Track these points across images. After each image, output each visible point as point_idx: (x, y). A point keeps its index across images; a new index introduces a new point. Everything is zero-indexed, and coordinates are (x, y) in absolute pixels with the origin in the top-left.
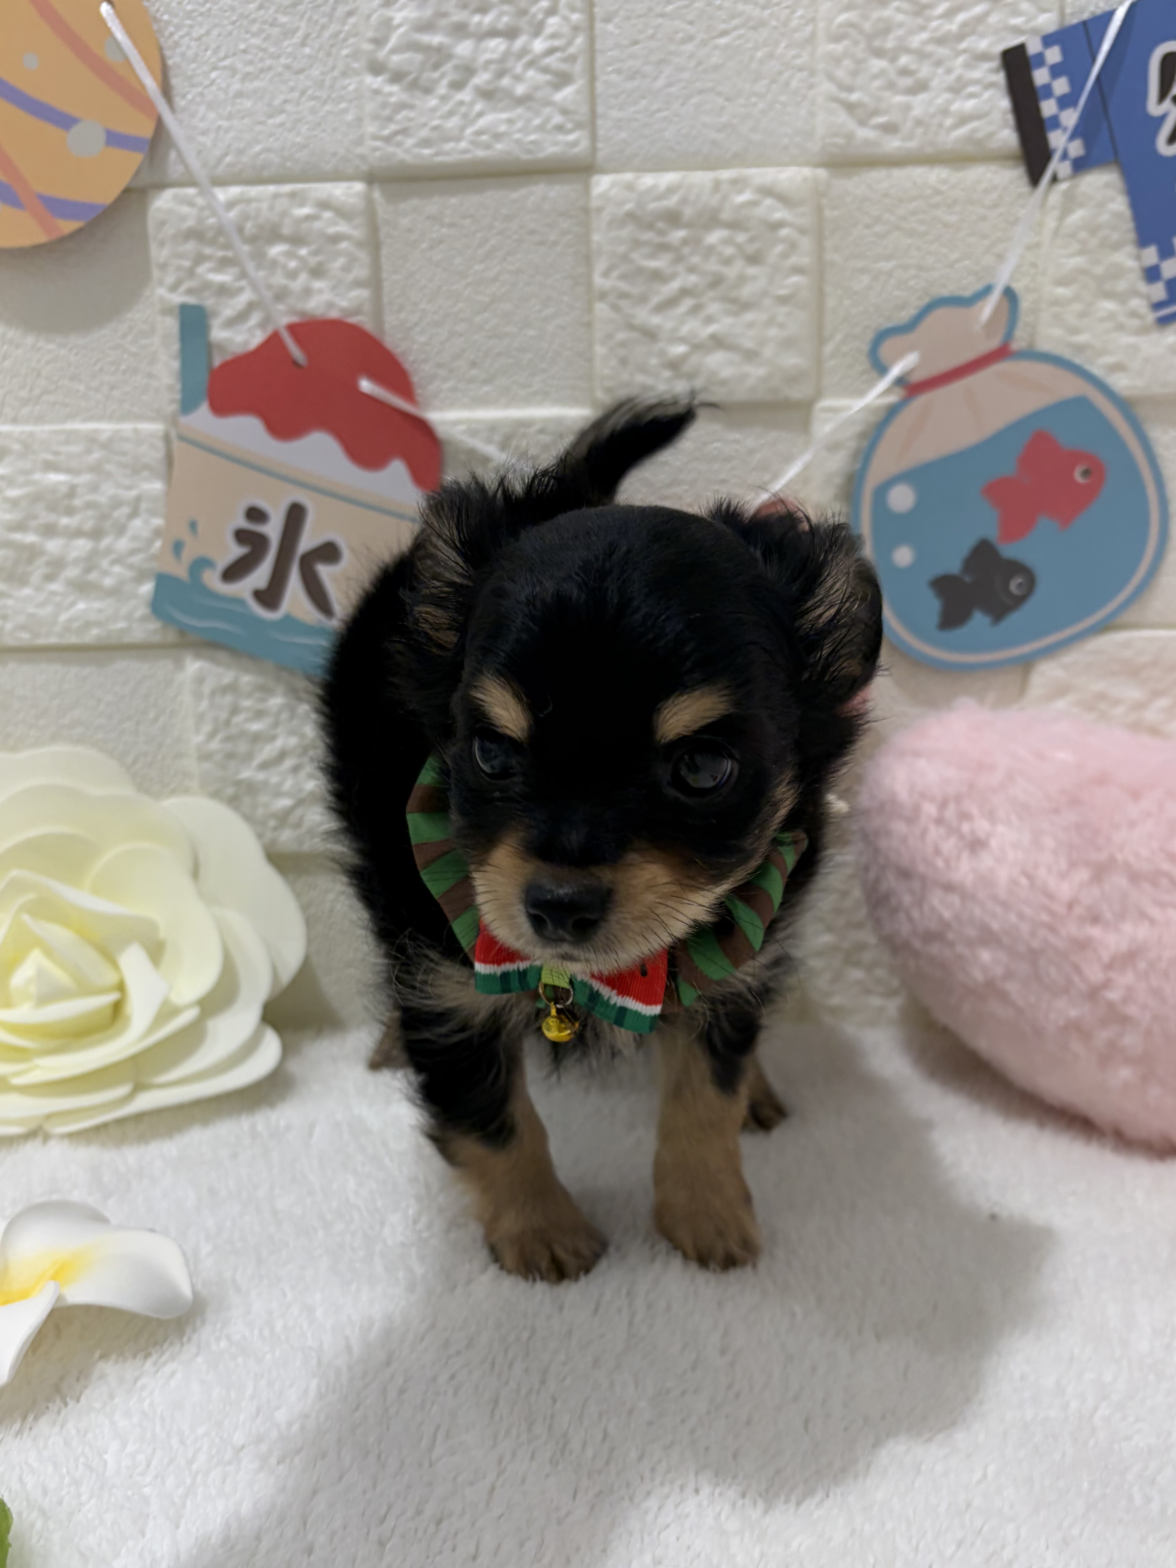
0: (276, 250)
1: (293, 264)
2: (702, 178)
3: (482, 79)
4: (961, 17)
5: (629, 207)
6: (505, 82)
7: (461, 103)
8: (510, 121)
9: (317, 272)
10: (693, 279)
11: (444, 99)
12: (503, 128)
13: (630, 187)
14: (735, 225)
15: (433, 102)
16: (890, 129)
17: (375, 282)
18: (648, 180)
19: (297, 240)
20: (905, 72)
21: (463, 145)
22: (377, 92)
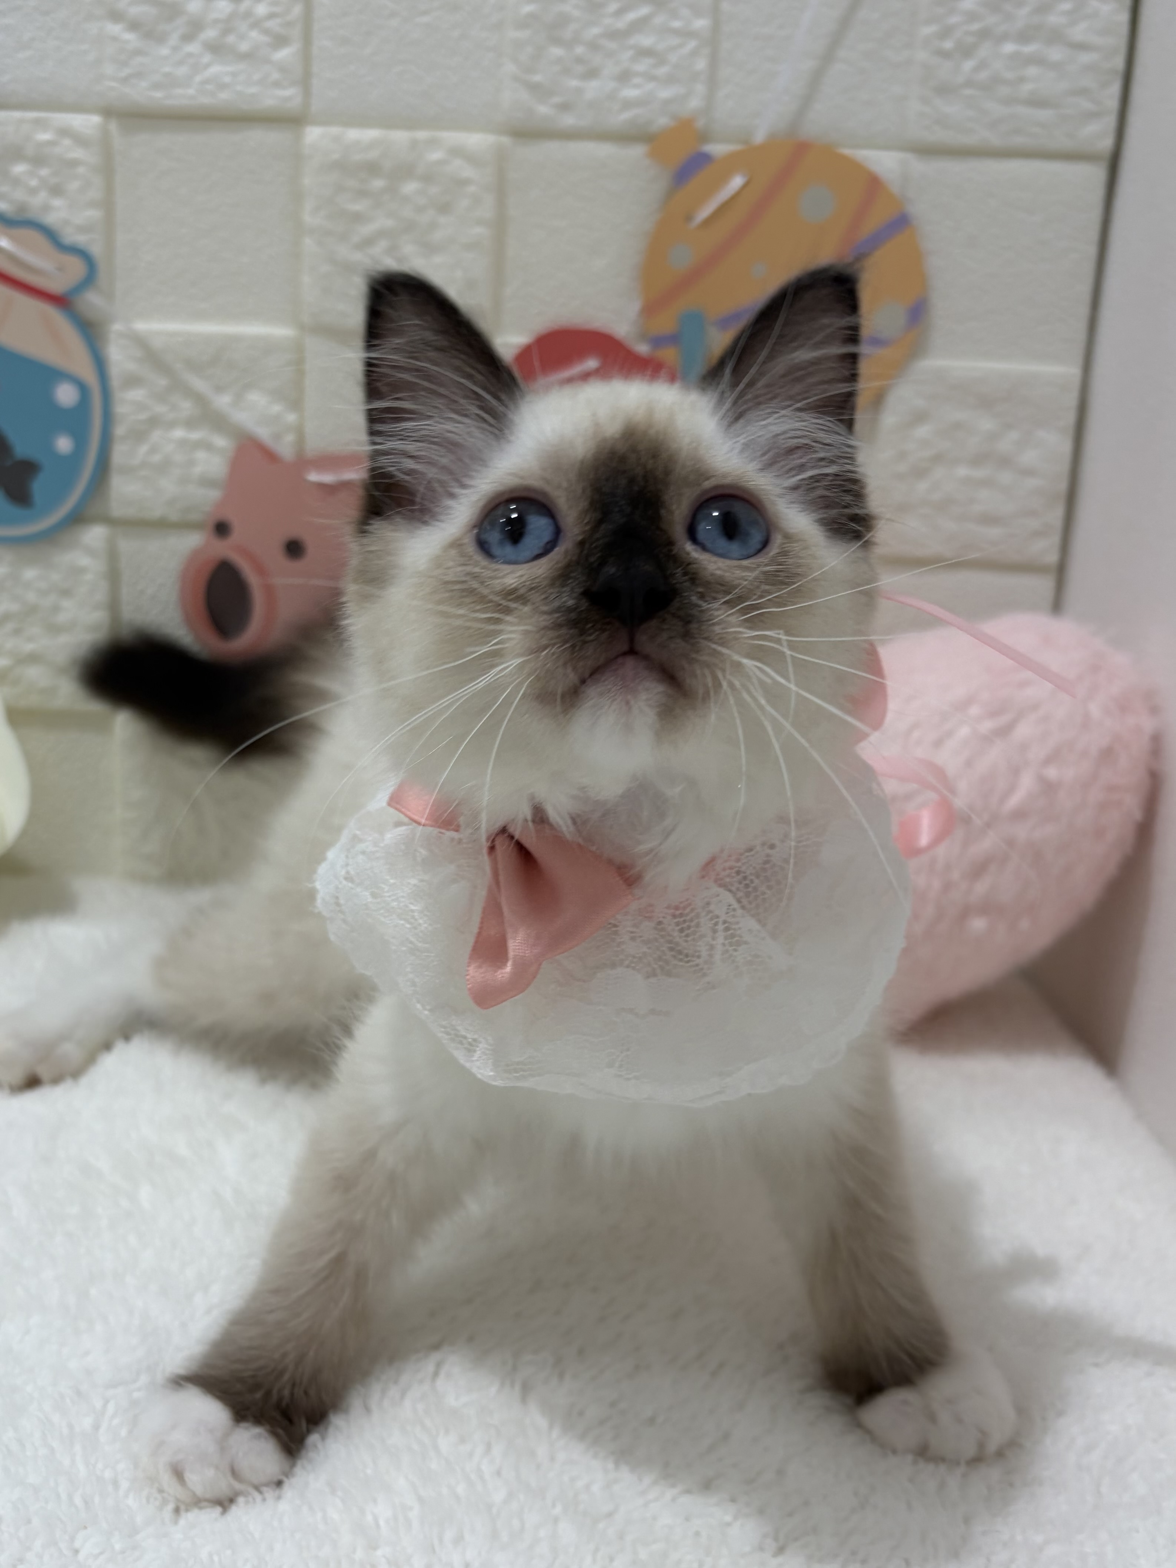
0: (19, 169)
1: (34, 183)
2: (400, 136)
3: (210, 34)
4: (631, 16)
6: (231, 39)
7: (190, 55)
8: (234, 75)
9: (56, 191)
10: (389, 223)
11: (175, 49)
12: (227, 79)
14: (428, 178)
15: (165, 51)
16: (565, 107)
17: (108, 205)
18: (353, 134)
19: (38, 160)
20: (579, 60)
21: (191, 91)
22: (115, 39)
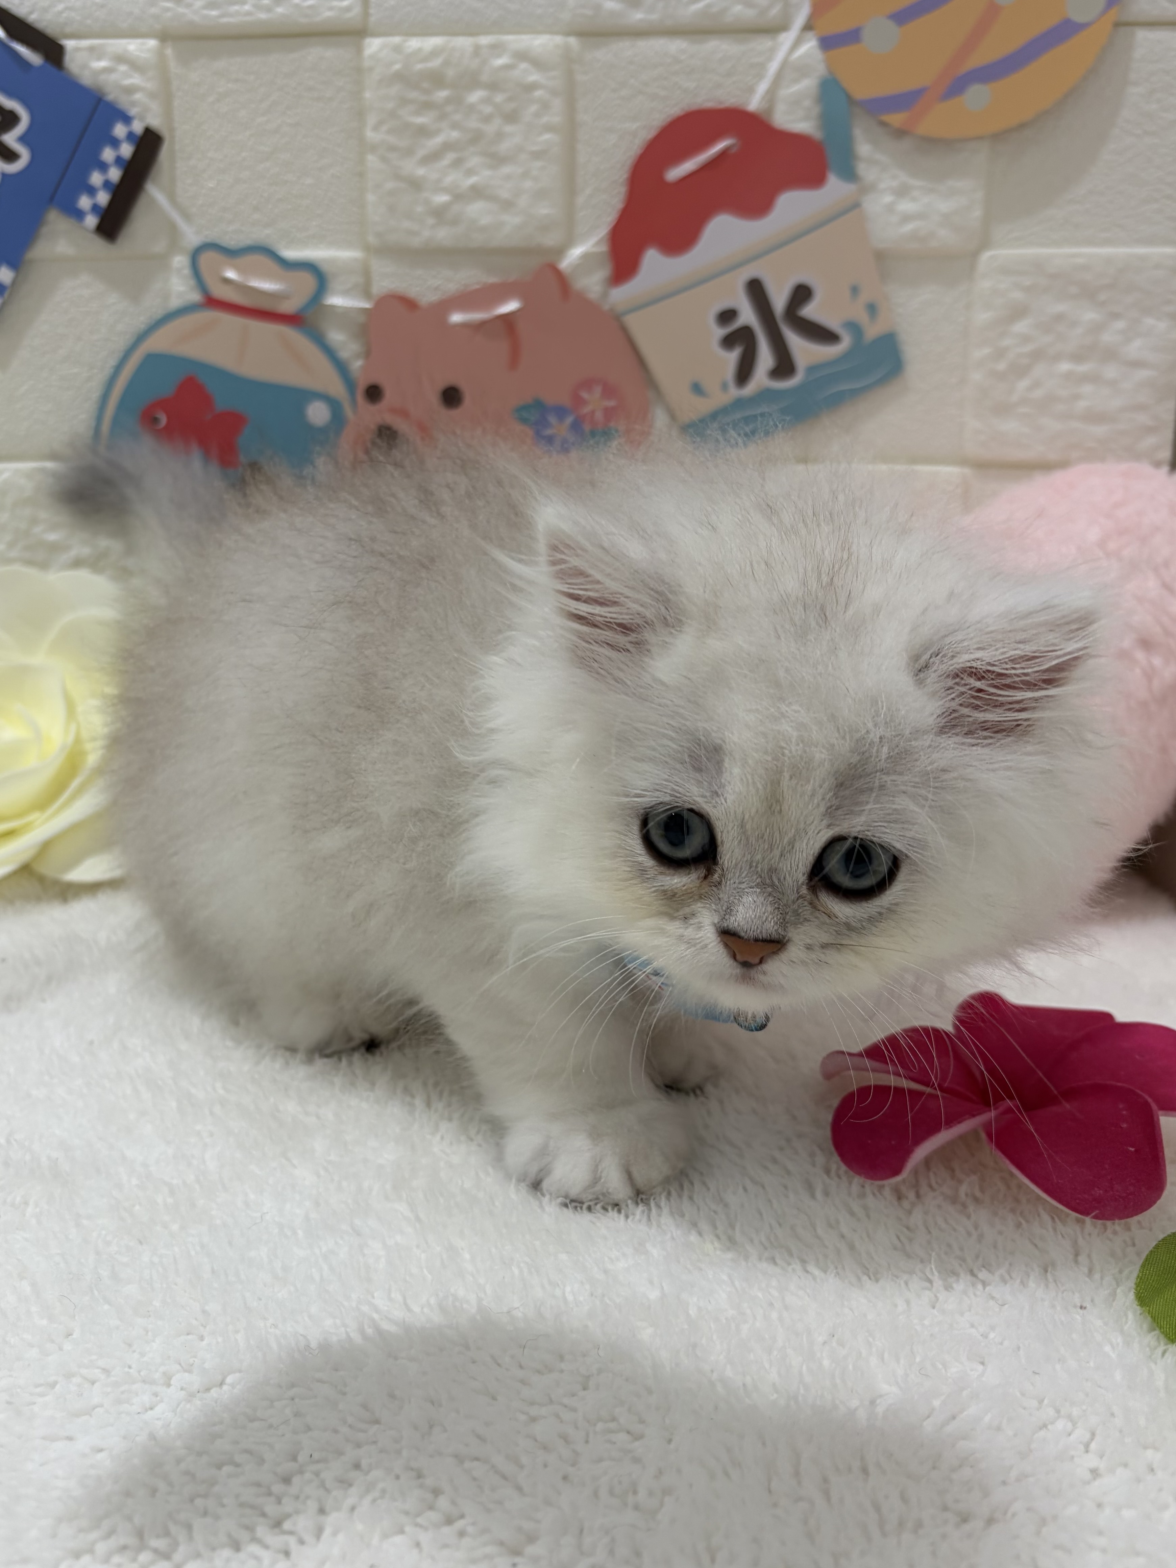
2: (463, 43)
5: (397, 67)
13: (397, 49)
14: (493, 87)
18: (414, 43)
21: (247, 7)
